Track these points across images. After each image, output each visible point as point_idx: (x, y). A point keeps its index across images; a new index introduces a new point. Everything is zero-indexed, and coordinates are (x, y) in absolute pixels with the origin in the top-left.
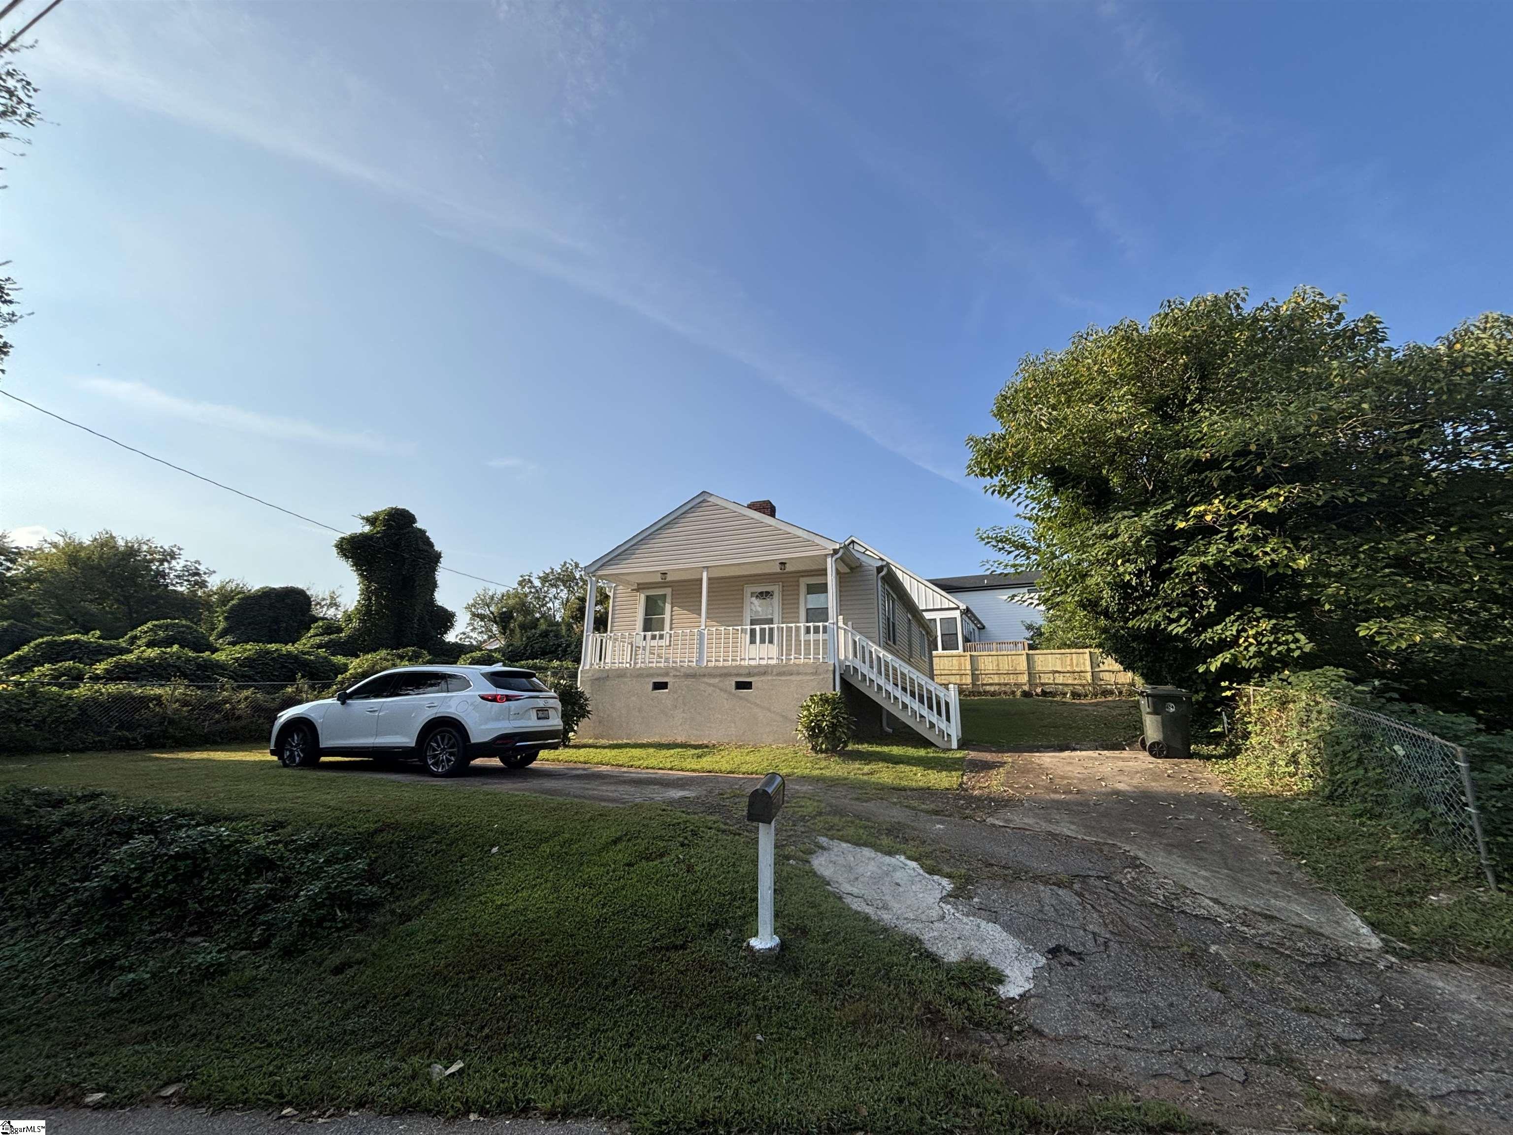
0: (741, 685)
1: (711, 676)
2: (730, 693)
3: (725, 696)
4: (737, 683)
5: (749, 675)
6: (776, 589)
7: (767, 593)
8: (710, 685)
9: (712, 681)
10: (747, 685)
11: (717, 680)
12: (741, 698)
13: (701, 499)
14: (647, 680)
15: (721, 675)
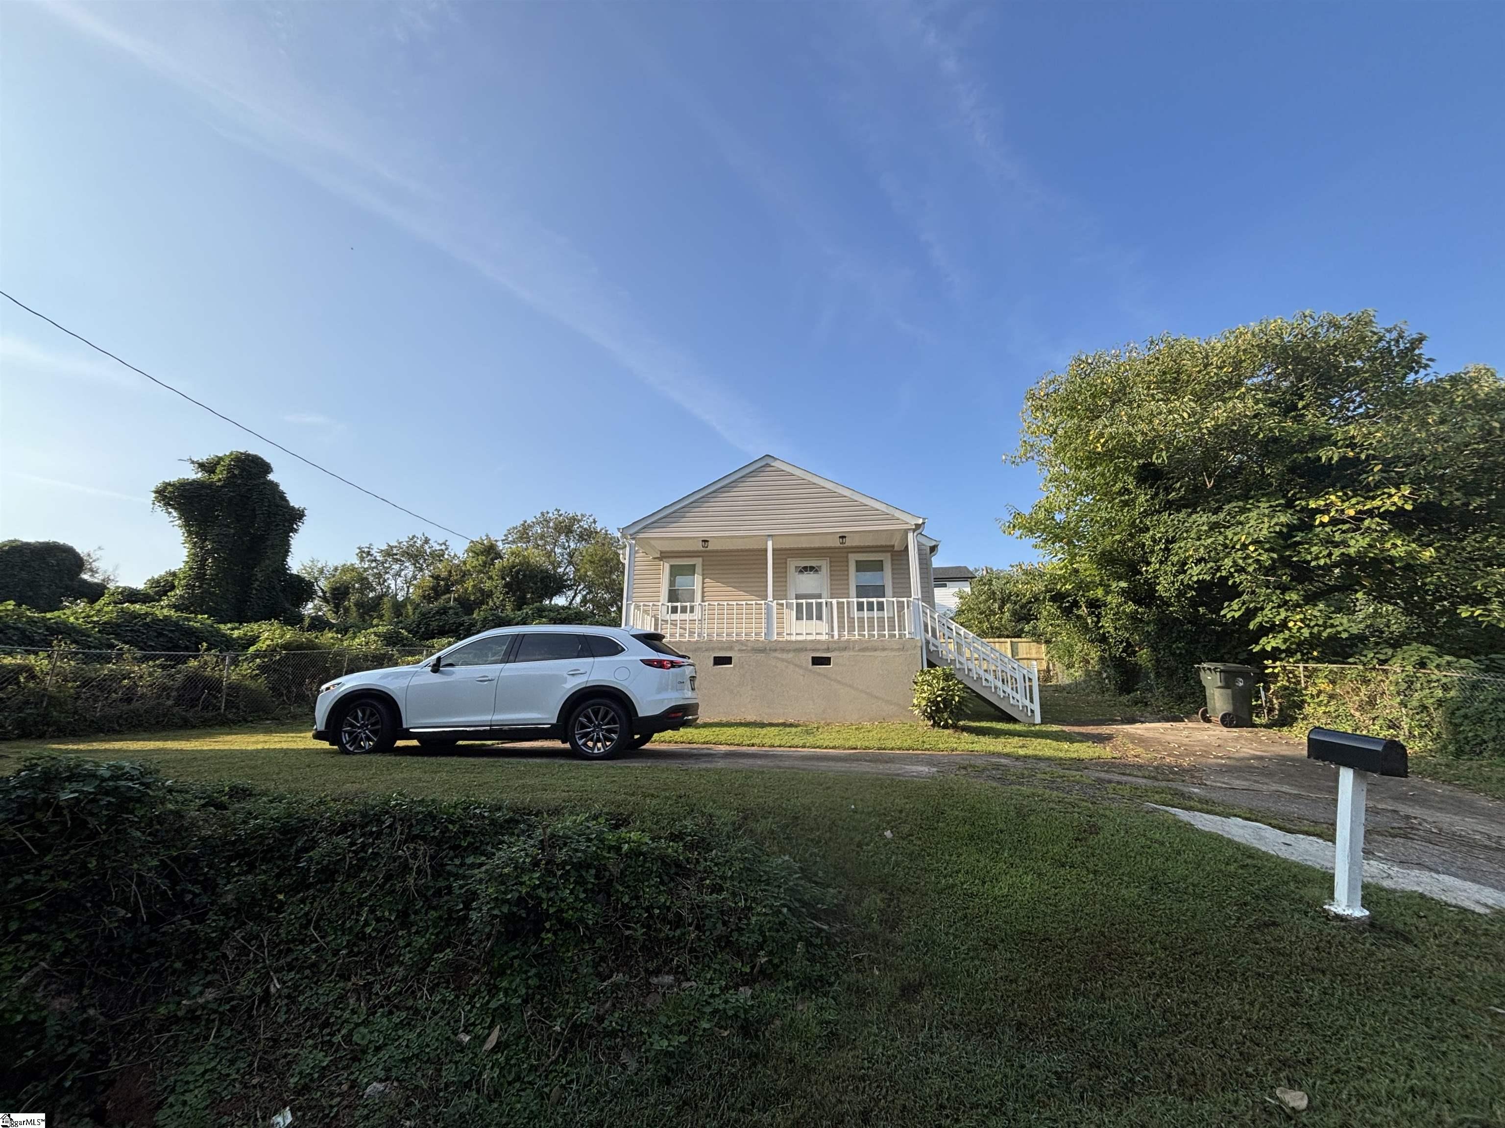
0: (817, 661)
1: (783, 650)
2: (806, 669)
3: (801, 672)
4: (813, 658)
5: (828, 650)
6: (824, 564)
7: (812, 568)
8: (783, 660)
9: (785, 656)
10: (826, 661)
11: (791, 655)
12: (819, 674)
13: (763, 463)
14: (707, 654)
15: (796, 650)
